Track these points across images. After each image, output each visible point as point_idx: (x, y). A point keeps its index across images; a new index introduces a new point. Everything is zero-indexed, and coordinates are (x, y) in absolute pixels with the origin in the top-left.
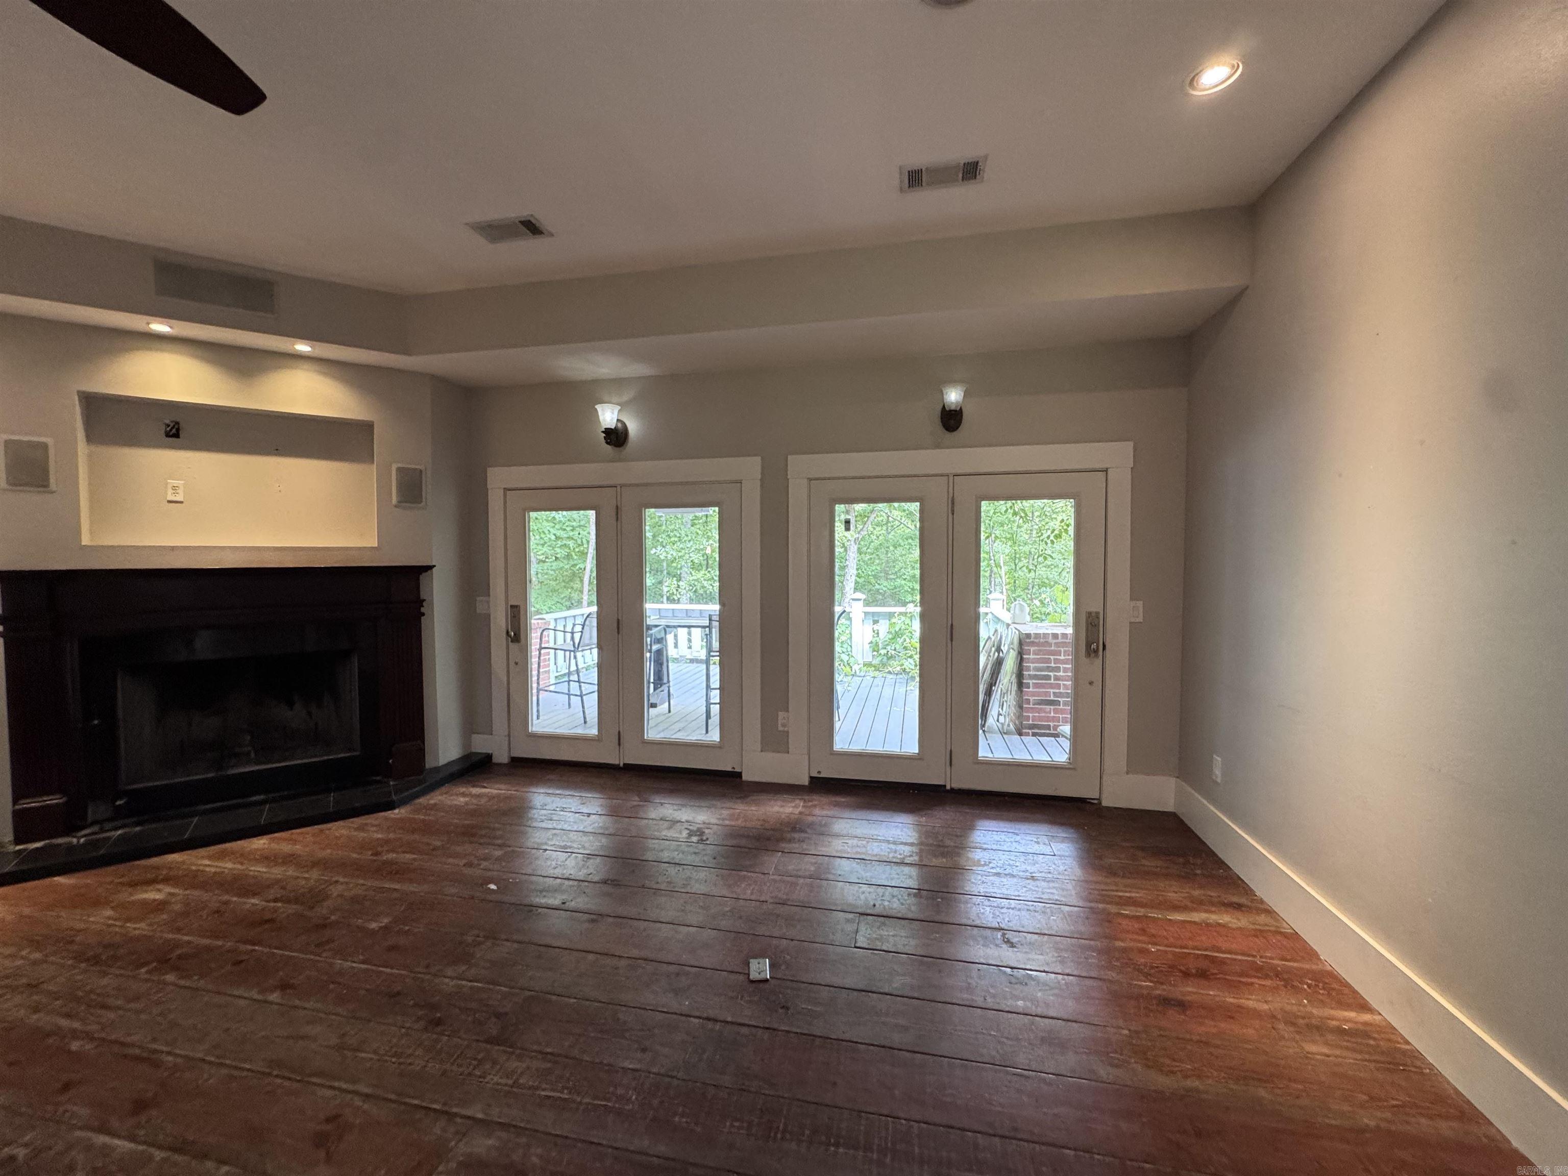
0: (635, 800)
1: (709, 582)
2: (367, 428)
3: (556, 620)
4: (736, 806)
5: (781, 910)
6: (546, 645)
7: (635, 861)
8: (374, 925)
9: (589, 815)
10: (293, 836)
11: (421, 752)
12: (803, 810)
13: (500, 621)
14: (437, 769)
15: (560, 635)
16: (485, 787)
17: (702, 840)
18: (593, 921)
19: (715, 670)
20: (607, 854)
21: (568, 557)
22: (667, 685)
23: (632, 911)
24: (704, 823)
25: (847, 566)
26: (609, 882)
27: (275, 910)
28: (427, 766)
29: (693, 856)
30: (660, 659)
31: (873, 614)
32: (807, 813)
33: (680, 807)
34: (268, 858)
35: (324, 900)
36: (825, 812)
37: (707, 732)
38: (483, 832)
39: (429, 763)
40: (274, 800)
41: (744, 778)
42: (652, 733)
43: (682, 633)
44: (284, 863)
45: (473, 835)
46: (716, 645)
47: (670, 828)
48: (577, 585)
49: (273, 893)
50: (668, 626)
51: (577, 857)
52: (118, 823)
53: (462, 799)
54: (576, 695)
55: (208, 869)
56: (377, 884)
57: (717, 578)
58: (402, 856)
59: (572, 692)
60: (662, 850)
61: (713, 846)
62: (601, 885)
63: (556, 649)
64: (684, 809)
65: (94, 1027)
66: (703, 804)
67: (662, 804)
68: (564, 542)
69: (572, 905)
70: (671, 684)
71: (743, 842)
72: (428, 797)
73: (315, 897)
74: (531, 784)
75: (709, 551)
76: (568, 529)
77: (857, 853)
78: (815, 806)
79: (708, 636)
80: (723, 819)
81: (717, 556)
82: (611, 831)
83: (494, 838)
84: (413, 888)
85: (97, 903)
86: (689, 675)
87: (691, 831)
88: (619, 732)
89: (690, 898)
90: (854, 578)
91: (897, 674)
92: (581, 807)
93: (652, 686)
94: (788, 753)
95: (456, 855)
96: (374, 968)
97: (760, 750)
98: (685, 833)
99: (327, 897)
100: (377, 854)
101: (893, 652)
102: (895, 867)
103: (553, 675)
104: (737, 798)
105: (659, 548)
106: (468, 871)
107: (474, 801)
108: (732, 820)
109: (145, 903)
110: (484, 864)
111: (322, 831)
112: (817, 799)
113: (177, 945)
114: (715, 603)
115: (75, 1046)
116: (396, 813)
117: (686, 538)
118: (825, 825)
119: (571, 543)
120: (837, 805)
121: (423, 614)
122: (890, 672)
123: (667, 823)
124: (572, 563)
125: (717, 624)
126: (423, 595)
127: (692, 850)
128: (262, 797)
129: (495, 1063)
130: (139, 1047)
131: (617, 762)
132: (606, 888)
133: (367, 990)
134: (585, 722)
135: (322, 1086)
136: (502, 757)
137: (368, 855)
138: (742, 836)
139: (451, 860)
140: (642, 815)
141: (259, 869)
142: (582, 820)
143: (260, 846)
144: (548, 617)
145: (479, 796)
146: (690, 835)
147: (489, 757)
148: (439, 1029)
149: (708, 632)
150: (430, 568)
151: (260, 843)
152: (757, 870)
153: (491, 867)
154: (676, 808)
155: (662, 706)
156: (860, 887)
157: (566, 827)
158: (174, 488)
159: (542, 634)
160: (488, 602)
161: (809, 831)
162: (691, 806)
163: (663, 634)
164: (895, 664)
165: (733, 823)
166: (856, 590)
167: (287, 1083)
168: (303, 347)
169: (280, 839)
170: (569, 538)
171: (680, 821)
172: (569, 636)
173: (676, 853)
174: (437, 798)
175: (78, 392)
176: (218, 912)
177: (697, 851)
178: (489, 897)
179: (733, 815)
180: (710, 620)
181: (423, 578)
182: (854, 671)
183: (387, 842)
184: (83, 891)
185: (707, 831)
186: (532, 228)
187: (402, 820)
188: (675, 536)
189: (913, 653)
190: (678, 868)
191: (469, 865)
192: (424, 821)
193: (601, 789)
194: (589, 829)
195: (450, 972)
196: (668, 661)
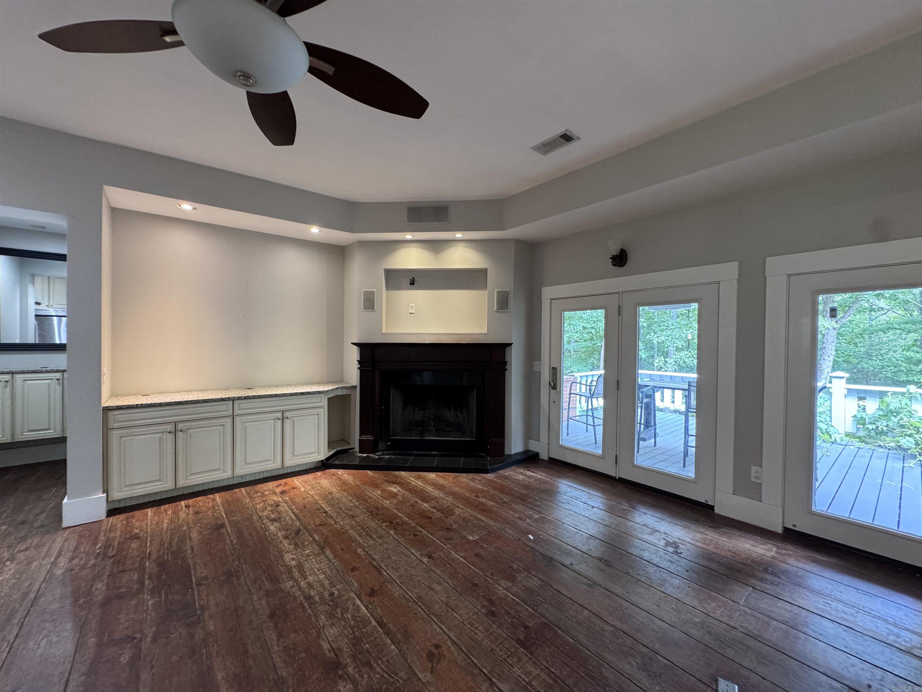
0: (625, 505)
1: (690, 359)
2: (484, 272)
3: (581, 377)
4: (708, 533)
5: (752, 643)
6: (575, 392)
7: (622, 551)
8: (471, 538)
9: (593, 507)
10: (445, 476)
11: (502, 446)
12: (776, 555)
13: (546, 376)
14: (510, 456)
15: (583, 387)
16: (534, 472)
17: (677, 552)
18: (590, 586)
19: (693, 421)
20: (602, 539)
21: (592, 339)
22: (654, 427)
23: (618, 590)
24: (679, 539)
25: (825, 347)
26: (603, 561)
27: (433, 513)
28: (506, 453)
29: (669, 563)
30: (650, 409)
31: (858, 391)
32: (780, 559)
33: (659, 521)
34: (435, 485)
35: (452, 515)
36: (800, 565)
37: (684, 466)
38: (530, 500)
39: (507, 452)
40: (440, 456)
41: (716, 511)
42: (640, 460)
43: (667, 392)
44: (439, 489)
45: (525, 501)
46: (693, 402)
47: (651, 534)
48: (596, 356)
49: (433, 503)
50: (655, 387)
51: (582, 535)
52: (388, 452)
53: (521, 477)
54: (590, 425)
55: (413, 483)
56: (475, 514)
57: (696, 356)
58: (488, 501)
59: (588, 423)
60: (643, 550)
61: (686, 561)
62: (597, 561)
63: (581, 395)
64: (662, 523)
65: (366, 545)
66: (678, 523)
67: (645, 514)
68: (589, 330)
69: (576, 567)
70: (657, 427)
71: (714, 566)
72: (504, 471)
73: (448, 512)
74: (559, 477)
75: (690, 337)
76: (591, 323)
77: (842, 618)
78: (790, 555)
79: (688, 398)
80: (697, 541)
81: (696, 341)
82: (607, 523)
83: (535, 505)
84: (491, 523)
85: (376, 486)
86: (671, 421)
87: (668, 542)
88: (616, 456)
89: (664, 597)
90: (832, 358)
91: (889, 449)
92: (588, 500)
93: (642, 426)
94: (761, 501)
95: (514, 510)
96: (468, 563)
97: (731, 492)
98: (663, 543)
99: (454, 513)
100: (477, 497)
101: (885, 429)
102: (898, 654)
103: (578, 409)
104: (709, 527)
105: (652, 334)
106: (520, 522)
107: (527, 479)
108: (704, 544)
109: (391, 492)
110: (528, 521)
111: (456, 477)
112: (790, 549)
113: (397, 517)
114: (694, 373)
115: (359, 550)
116: (490, 476)
117: (672, 327)
118: (801, 577)
119: (593, 331)
120: (815, 561)
121: (506, 370)
122: (880, 446)
123: (649, 530)
124: (593, 342)
125: (695, 388)
126: (507, 359)
127: (667, 557)
128: (436, 453)
129: (520, 660)
130: (377, 563)
131: (614, 475)
132: (600, 564)
133: (463, 575)
134: (596, 443)
135: (436, 623)
136: (544, 456)
137: (473, 496)
138: (712, 560)
139: (511, 512)
140: (629, 517)
141: (430, 489)
142: (587, 509)
143: (432, 477)
144: (578, 375)
145: (530, 477)
146: (668, 544)
147: (537, 454)
148: (493, 618)
149: (687, 394)
150: (511, 344)
151: (432, 476)
152: (727, 596)
153: (531, 524)
154: (656, 520)
155: (650, 441)
156: (848, 658)
157: (577, 511)
158: (412, 307)
159: (571, 384)
160: (540, 364)
161: (782, 577)
162: (668, 522)
163: (651, 393)
164: (888, 439)
165: (705, 547)
166: (834, 369)
167: (423, 612)
168: (459, 235)
169: (440, 476)
170: (592, 328)
171: (659, 532)
172: (588, 387)
173: (655, 556)
174: (508, 472)
175: (385, 269)
176: (412, 505)
177: (672, 560)
178: (527, 543)
179: (705, 539)
180: (689, 385)
181: (507, 349)
182: (833, 438)
183: (483, 491)
184: (374, 479)
185: (681, 546)
186: (567, 138)
187: (490, 481)
188: (664, 325)
189: (913, 432)
190: (656, 568)
191: (520, 518)
192: (501, 484)
193: (603, 491)
194: (592, 517)
195: (502, 583)
196: (655, 410)
